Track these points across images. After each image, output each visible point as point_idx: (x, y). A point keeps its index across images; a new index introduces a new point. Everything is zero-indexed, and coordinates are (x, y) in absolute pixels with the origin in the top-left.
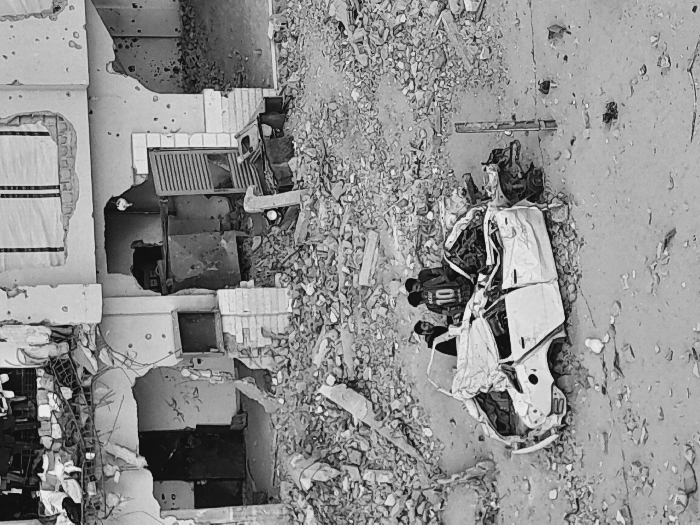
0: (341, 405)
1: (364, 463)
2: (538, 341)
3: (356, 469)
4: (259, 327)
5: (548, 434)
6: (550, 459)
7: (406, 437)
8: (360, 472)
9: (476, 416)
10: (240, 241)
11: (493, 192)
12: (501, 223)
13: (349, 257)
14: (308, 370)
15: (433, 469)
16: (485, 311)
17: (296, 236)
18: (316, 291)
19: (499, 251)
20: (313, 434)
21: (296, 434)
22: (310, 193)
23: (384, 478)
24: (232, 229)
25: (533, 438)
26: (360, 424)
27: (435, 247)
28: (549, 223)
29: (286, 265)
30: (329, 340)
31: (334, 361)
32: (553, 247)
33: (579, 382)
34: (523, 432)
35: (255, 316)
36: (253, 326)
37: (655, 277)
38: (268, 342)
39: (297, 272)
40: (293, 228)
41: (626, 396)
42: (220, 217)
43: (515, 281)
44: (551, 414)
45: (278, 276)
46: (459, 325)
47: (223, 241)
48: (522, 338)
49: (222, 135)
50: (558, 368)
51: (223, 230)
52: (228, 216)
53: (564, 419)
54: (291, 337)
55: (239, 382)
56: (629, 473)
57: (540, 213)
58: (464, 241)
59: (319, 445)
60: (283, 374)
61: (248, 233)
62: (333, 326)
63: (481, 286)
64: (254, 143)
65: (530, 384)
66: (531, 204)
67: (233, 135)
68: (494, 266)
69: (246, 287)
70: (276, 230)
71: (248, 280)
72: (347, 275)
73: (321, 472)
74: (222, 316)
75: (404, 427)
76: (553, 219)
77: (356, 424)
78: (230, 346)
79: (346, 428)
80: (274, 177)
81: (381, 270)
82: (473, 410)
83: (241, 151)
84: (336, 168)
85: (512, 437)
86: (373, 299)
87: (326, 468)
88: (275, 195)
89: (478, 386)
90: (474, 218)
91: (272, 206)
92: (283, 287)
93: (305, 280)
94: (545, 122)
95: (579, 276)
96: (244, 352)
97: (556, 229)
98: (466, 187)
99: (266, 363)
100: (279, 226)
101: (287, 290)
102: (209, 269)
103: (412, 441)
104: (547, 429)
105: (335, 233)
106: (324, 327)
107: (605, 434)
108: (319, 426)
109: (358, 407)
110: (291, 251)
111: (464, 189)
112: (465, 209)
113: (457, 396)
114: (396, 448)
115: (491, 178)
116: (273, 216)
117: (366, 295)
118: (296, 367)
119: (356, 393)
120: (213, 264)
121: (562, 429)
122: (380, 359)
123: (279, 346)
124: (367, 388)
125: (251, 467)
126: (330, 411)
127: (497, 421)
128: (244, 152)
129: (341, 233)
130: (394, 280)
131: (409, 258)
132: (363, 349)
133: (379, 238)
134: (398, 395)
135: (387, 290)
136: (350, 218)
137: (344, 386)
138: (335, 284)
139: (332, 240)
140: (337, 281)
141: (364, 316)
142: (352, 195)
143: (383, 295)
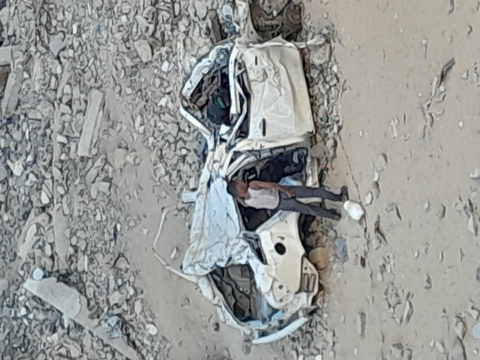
0: (50, 301)
7: (125, 338)
13: (66, 125)
18: (25, 169)
22: (24, 49)
26: (72, 325)
30: (38, 226)
32: (311, 97)
43: (264, 133)
50: (310, 239)
65: (275, 254)
72: (63, 145)
75: (124, 325)
77: (66, 326)
79: (55, 331)
81: (105, 136)
86: (93, 172)
93: (12, 158)
95: (340, 128)
105: (51, 95)
107: (363, 314)
109: (70, 304)
114: (113, 352)
117: (84, 168)
119: (67, 288)
121: (312, 312)
124: (81, 281)
129: (59, 94)
130: (120, 147)
131: (139, 119)
132: (79, 234)
133: (103, 98)
134: (119, 287)
135: (110, 160)
136: (70, 78)
137: (53, 279)
138: (48, 157)
139: (48, 103)
140: (52, 153)
141: (81, 193)
142: (73, 49)
143: (106, 167)
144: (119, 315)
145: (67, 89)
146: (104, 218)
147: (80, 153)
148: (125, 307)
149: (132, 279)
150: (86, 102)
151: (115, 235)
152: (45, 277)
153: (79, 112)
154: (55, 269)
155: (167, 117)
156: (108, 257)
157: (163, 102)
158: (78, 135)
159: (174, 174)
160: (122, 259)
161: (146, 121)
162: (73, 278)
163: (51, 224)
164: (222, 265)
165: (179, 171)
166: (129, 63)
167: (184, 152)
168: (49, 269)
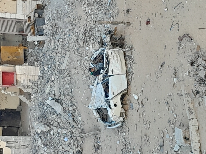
0: (53, 107)
1: (59, 126)
2: (118, 93)
3: (56, 128)
4: (29, 79)
5: (118, 123)
6: (118, 131)
7: (73, 119)
8: (57, 129)
9: (96, 115)
10: (25, 50)
11: (108, 44)
12: (110, 54)
13: (60, 59)
14: (43, 94)
15: (81, 130)
16: (102, 82)
17: (43, 50)
18: (48, 69)
19: (108, 63)
20: (43, 115)
21: (37, 115)
22: (49, 37)
23: (65, 132)
24: (22, 46)
25: (113, 124)
26: (59, 114)
27: (88, 59)
28: (125, 55)
29: (39, 59)
30: (51, 85)
31: (52, 92)
32: (126, 63)
33: (130, 107)
34: (111, 121)
35: (28, 75)
36: (26, 78)
37: (157, 76)
38: (31, 84)
39: (43, 62)
40: (43, 48)
41: (144, 113)
42: (19, 41)
43: (113, 73)
44: (120, 117)
45: (36, 63)
46: (93, 85)
47: (19, 50)
48: (113, 92)
49: (22, 15)
50: (124, 102)
51: (19, 46)
52: (22, 41)
53: (124, 119)
54: (39, 83)
55: (20, 96)
56: (143, 138)
57: (123, 52)
58: (97, 59)
59: (45, 119)
60: (35, 95)
61: (28, 48)
62: (53, 81)
63: (101, 74)
64: (32, 19)
65: (114, 107)
66: (120, 49)
67: (25, 15)
68: (106, 67)
69: (25, 65)
70: (37, 48)
71: (26, 63)
72: (59, 65)
73: (44, 128)
74: (16, 74)
75: (73, 116)
76: (126, 54)
77: (57, 114)
78: (18, 84)
79: (54, 115)
80: (38, 30)
81: (70, 64)
82: (95, 113)
83: (27, 21)
84: (58, 30)
85: (107, 123)
86: (66, 74)
87: (46, 127)
88: (38, 37)
89: (97, 106)
90: (101, 51)
91: (36, 40)
92: (37, 66)
93: (45, 65)
94: (127, 23)
95: (133, 74)
96: (23, 86)
97: (127, 58)
98: (100, 41)
99: (30, 91)
100: (38, 47)
101: (39, 68)
102: (14, 58)
103: (75, 121)
104: (118, 121)
105: (56, 51)
106: (49, 81)
107: (137, 125)
108: (45, 113)
109: (58, 108)
110: (41, 55)
111: (99, 41)
112: (98, 48)
113: (90, 108)
114: (69, 123)
115: (108, 39)
116: (36, 43)
117: (64, 72)
118: (39, 93)
119: (58, 103)
120: (15, 57)
121: (123, 122)
122: (67, 93)
123: (35, 85)
124: (62, 102)
125: (22, 124)
126: (49, 108)
127: (103, 117)
128: (29, 22)
129: (58, 51)
130: (74, 68)
131: (79, 62)
132: (62, 89)
133: (70, 54)
134: (72, 106)
135: (71, 71)
136: (61, 47)
137: (54, 101)
138: (54, 67)
139: (55, 53)
140: (55, 67)
141: (63, 79)
142: (62, 39)
143: (70, 73)
144: (71, 113)
145: (60, 50)
146: (69, 86)
147: (63, 68)
148: (73, 111)
149: (75, 104)
150: (65, 54)
151: (71, 92)
152: (52, 99)
153: (63, 56)
154: (55, 98)
155: (87, 62)
156: (69, 97)
157: (86, 58)
158: (63, 63)
159: (88, 78)
160: (73, 98)
161: (81, 62)
162: (60, 101)
163: (54, 86)
164: (99, 108)
165: (89, 77)
166: (77, 46)
168: (53, 97)
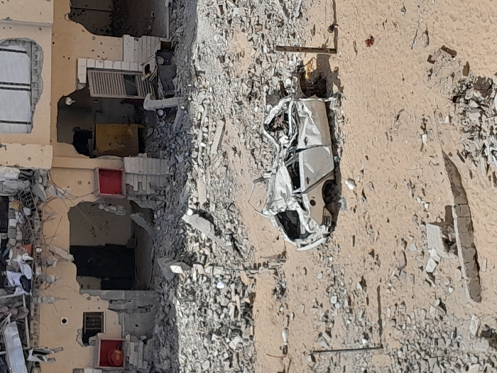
1: (207, 263)
3: (202, 266)
8: (204, 268)
17: (174, 125)
18: (184, 160)
23: (218, 271)
26: (206, 239)
30: (190, 188)
31: (192, 201)
49: (133, 63)
59: (180, 253)
62: (193, 179)
64: (152, 69)
67: (140, 64)
77: (203, 239)
79: (197, 241)
80: (163, 88)
83: (144, 74)
88: (163, 100)
91: (160, 107)
100: (165, 120)
103: (237, 248)
106: (188, 181)
114: (227, 253)
116: (161, 113)
119: (204, 220)
122: (221, 199)
124: (211, 217)
129: (202, 123)
133: (224, 125)
136: (208, 114)
137: (198, 215)
140: (198, 152)
142: (210, 99)
144: (230, 234)
145: (206, 120)
146: (224, 185)
147: (212, 152)
148: (233, 230)
149: (237, 217)
150: (216, 126)
151: (229, 194)
152: (193, 214)
153: (212, 131)
154: (198, 210)
158: (211, 143)
160: (232, 206)
161: (246, 136)
162: (208, 215)
163: (197, 188)
164: (283, 210)
167: (265, 153)
168: (195, 210)
